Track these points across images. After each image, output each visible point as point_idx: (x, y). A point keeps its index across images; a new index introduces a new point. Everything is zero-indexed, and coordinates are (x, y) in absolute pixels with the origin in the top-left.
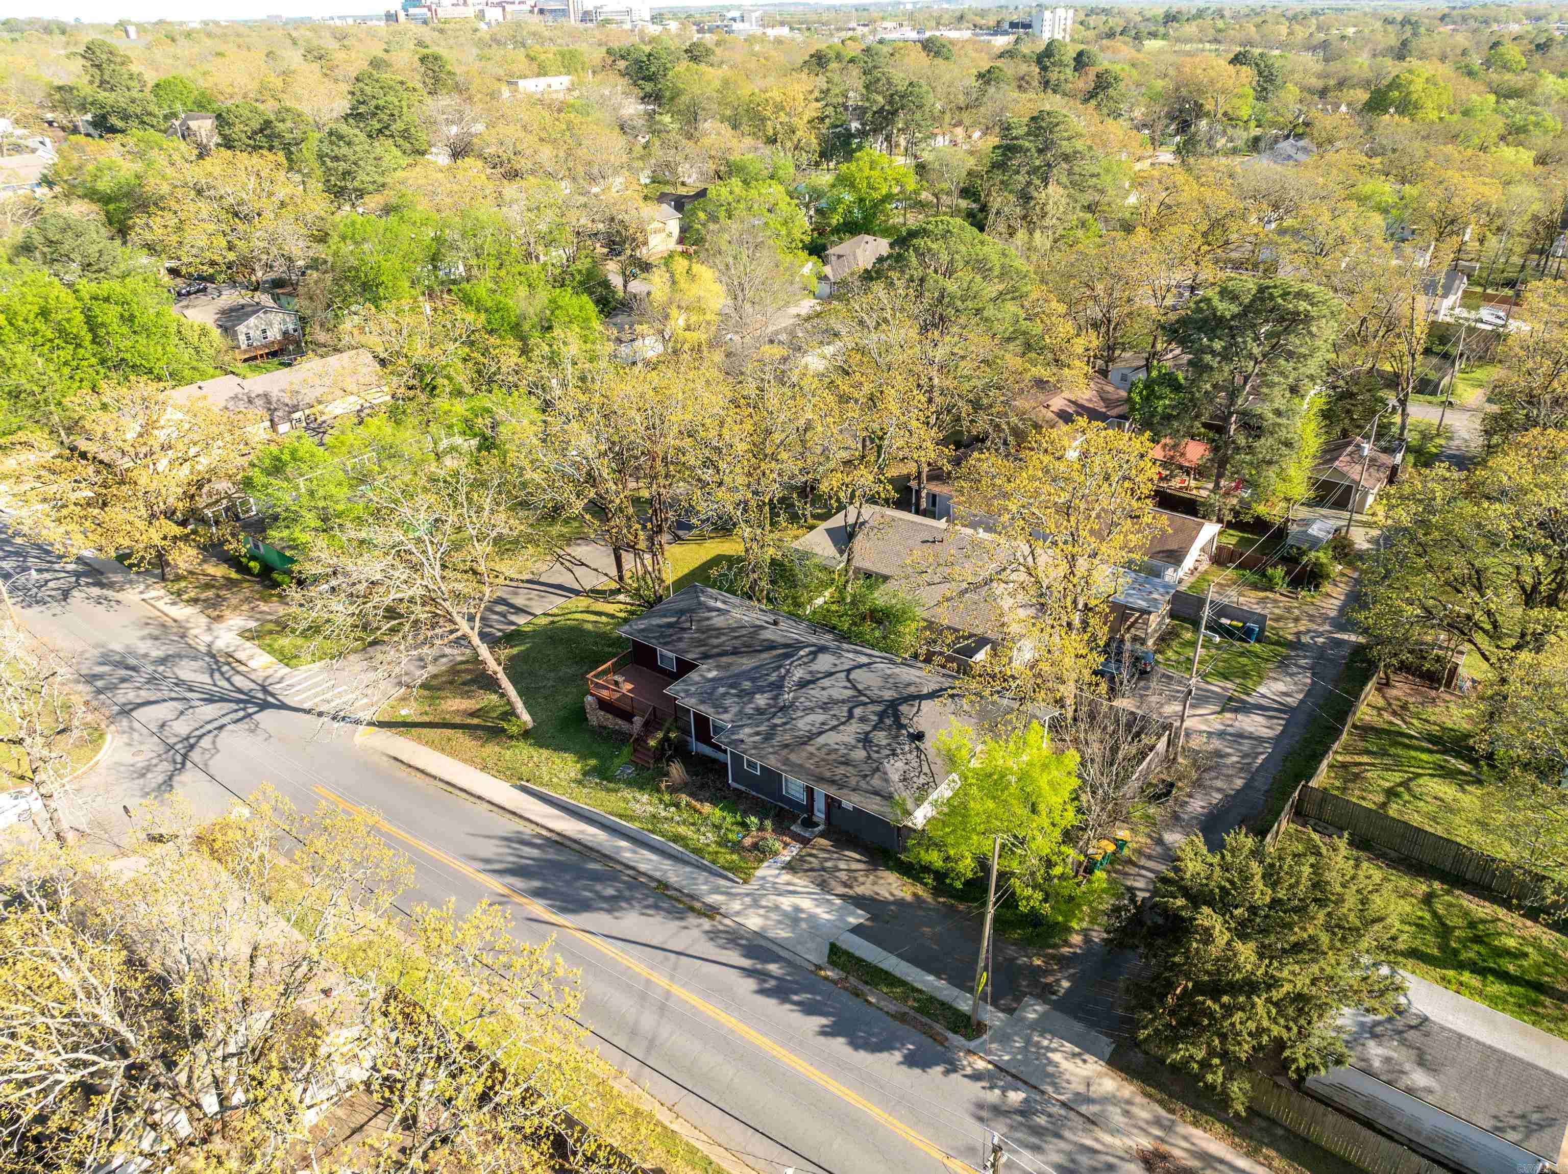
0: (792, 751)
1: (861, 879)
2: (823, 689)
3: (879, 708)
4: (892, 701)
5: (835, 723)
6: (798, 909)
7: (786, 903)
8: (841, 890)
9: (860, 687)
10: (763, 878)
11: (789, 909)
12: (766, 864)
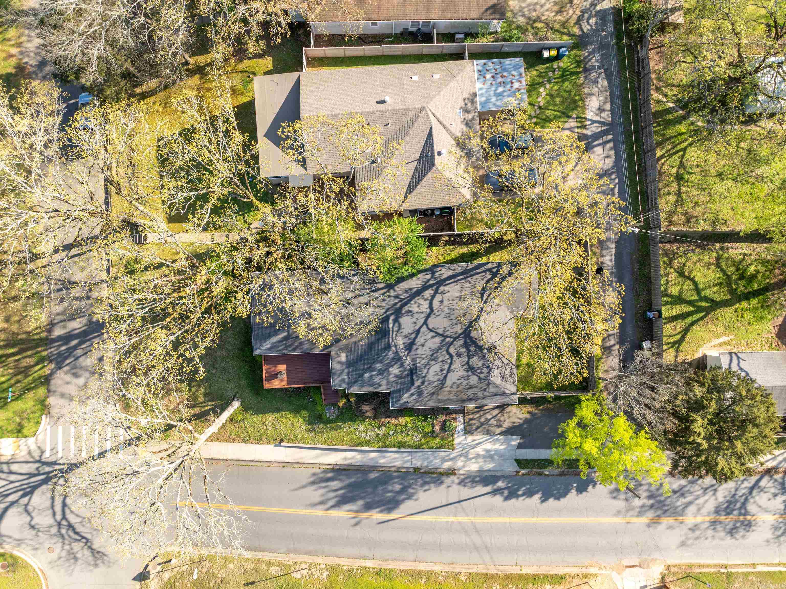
0: (438, 394)
1: (502, 419)
2: (423, 345)
3: (461, 342)
4: (464, 332)
5: (447, 366)
6: (488, 451)
7: (480, 450)
8: (498, 431)
9: (440, 331)
10: (460, 444)
11: (483, 453)
12: (455, 436)
